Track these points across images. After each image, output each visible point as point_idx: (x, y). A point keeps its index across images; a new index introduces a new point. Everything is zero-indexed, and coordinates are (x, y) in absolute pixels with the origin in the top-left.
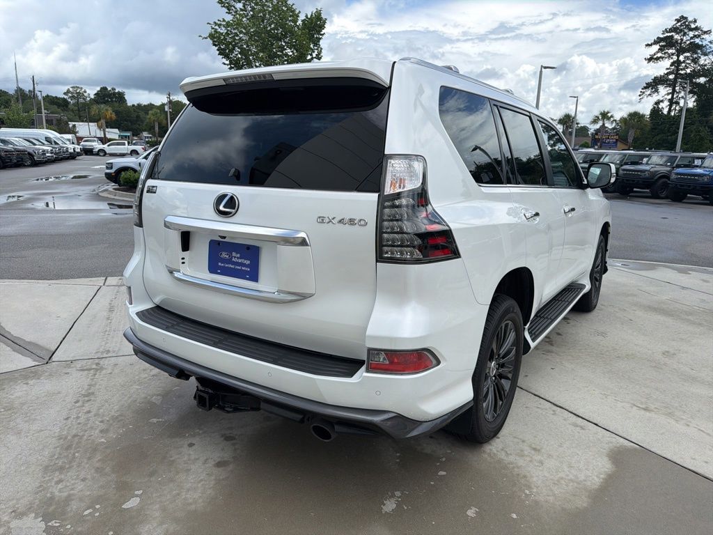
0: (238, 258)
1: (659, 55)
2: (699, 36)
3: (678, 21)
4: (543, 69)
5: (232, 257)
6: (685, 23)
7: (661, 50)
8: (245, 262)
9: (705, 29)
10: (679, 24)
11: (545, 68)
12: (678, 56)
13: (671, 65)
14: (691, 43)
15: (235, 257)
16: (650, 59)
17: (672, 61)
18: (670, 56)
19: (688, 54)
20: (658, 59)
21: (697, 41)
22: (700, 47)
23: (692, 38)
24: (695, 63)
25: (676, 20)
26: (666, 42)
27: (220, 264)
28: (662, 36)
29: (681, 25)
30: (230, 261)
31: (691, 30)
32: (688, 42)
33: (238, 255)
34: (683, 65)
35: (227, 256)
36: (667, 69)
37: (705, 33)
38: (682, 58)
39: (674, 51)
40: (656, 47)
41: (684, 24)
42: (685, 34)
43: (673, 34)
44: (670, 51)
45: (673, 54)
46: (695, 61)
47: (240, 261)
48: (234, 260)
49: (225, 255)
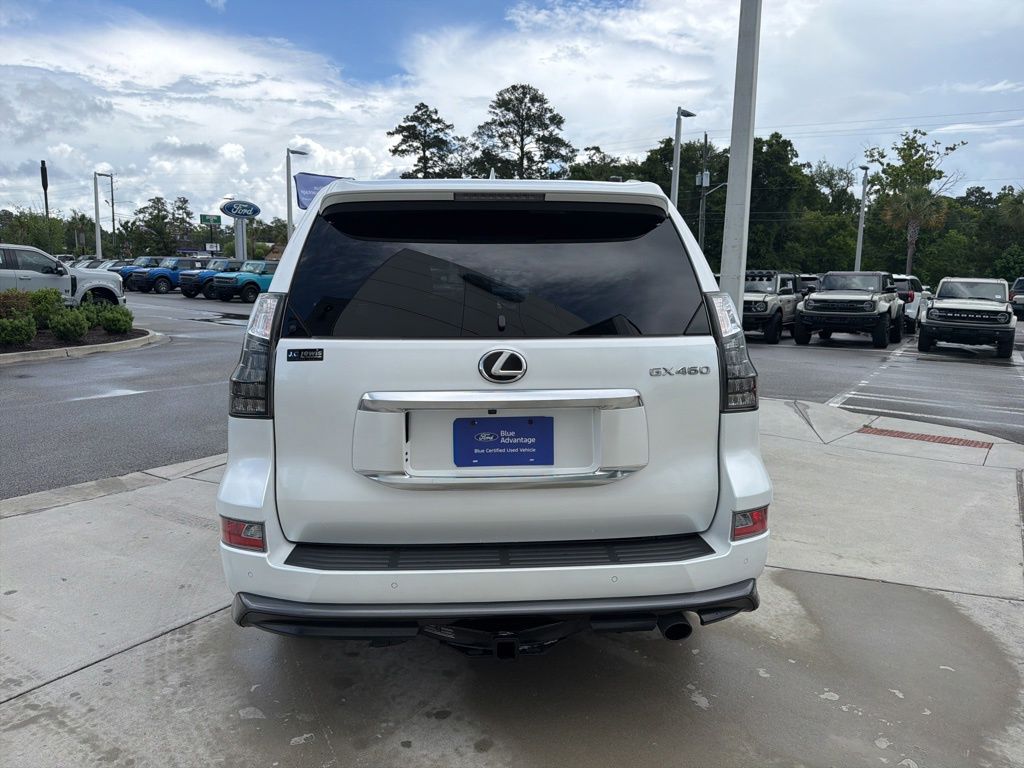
0: (511, 437)
1: (404, 147)
2: (442, 130)
3: (419, 108)
4: (291, 155)
5: (501, 437)
6: (426, 112)
7: (404, 141)
8: (527, 441)
9: (448, 123)
10: (420, 112)
11: (293, 152)
12: (424, 152)
13: (419, 161)
14: (435, 137)
15: (505, 437)
16: (395, 151)
17: (418, 156)
18: (416, 150)
19: (434, 150)
20: (403, 152)
21: (441, 135)
22: (445, 143)
23: (436, 131)
24: (443, 161)
25: (416, 107)
26: (409, 133)
27: (476, 451)
28: (404, 125)
29: (422, 115)
30: (497, 444)
31: (433, 121)
32: (432, 136)
33: (512, 434)
34: (431, 162)
35: (491, 438)
36: (415, 165)
37: (448, 127)
38: (428, 154)
39: (419, 145)
40: (398, 138)
41: (423, 114)
42: (428, 125)
43: (416, 124)
44: (415, 144)
45: (418, 148)
46: (442, 159)
47: (516, 441)
48: (503, 441)
49: (485, 437)
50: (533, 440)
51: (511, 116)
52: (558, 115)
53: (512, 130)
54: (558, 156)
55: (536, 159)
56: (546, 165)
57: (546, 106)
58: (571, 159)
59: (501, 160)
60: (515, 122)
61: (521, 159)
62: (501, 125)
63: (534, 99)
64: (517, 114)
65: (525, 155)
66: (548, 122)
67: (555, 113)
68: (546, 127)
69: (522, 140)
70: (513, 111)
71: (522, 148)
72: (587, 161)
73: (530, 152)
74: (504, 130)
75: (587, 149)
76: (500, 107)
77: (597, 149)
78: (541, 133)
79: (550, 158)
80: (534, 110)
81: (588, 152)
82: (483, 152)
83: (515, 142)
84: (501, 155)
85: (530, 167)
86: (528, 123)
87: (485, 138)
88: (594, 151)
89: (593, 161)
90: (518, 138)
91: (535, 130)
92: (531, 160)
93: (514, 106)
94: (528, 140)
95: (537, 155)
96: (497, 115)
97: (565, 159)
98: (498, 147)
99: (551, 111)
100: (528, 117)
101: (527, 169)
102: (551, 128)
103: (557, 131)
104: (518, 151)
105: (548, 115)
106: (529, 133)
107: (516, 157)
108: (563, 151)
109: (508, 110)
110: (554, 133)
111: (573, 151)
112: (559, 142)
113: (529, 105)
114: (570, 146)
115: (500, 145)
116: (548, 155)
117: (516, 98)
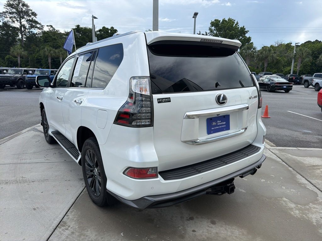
0: (220, 123)
8: (223, 123)
15: (219, 123)
27: (212, 129)
33: (220, 121)
35: (215, 124)
47: (221, 124)
48: (218, 124)
49: (214, 124)
50: (225, 123)
51: (14, 10)
52: (34, 12)
53: (15, 16)
54: (37, 27)
55: (27, 27)
56: (31, 30)
57: (29, 8)
58: (42, 29)
59: (11, 27)
60: (16, 13)
61: (21, 27)
62: (10, 13)
63: (24, 5)
64: (17, 10)
65: (22, 26)
66: (30, 14)
67: (33, 11)
68: (30, 16)
69: (21, 20)
70: (15, 9)
71: (21, 23)
72: (48, 30)
73: (24, 25)
74: (12, 15)
75: (47, 26)
76: (9, 6)
77: (51, 26)
78: (28, 18)
79: (33, 28)
80: (24, 9)
81: (48, 27)
82: (3, 23)
83: (17, 21)
84: (11, 25)
85: (25, 31)
86: (22, 14)
87: (4, 18)
88: (50, 27)
89: (50, 30)
90: (18, 19)
91: (25, 17)
92: (25, 27)
93: (15, 7)
94: (23, 20)
95: (27, 26)
96: (8, 9)
97: (39, 28)
98: (10, 22)
99: (31, 10)
100: (22, 12)
101: (23, 31)
102: (32, 17)
103: (34, 18)
104: (19, 24)
105: (30, 12)
106: (23, 18)
107: (19, 27)
108: (38, 26)
109: (13, 8)
110: (34, 19)
111: (42, 26)
112: (36, 22)
113: (22, 7)
114: (41, 24)
115: (11, 21)
116: (32, 27)
117: (16, 4)
